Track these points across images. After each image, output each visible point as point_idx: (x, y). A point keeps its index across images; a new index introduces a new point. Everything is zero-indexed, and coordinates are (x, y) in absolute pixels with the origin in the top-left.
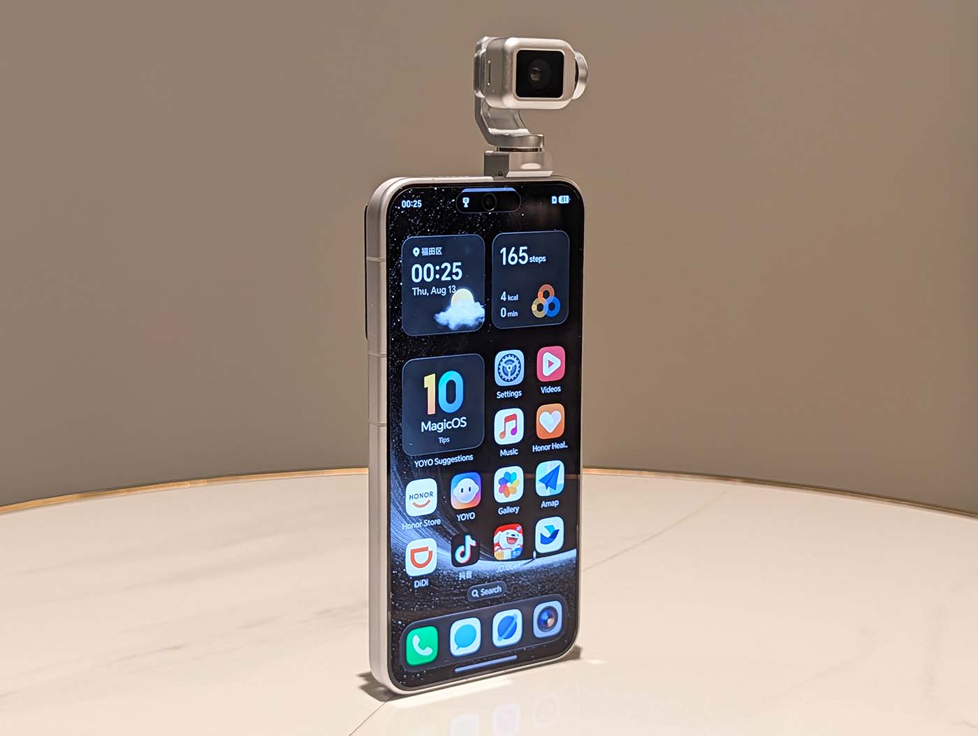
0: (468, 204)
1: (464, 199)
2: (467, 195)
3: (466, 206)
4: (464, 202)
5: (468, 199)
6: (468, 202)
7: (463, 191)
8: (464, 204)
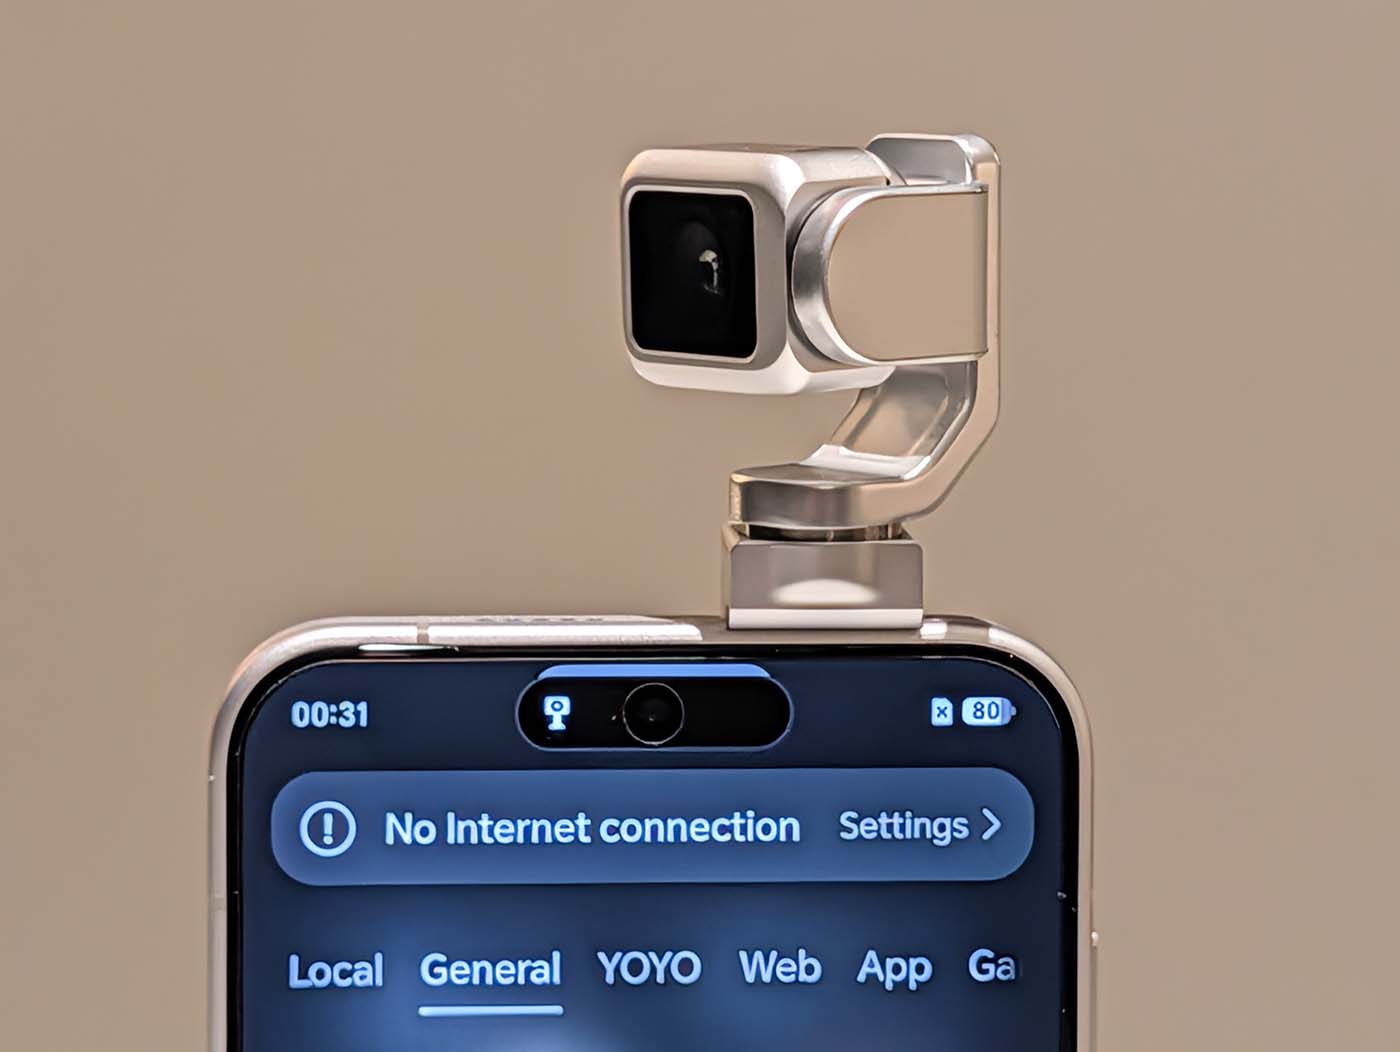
0: (565, 719)
1: (549, 701)
2: (558, 686)
3: (557, 725)
4: (548, 711)
5: (566, 701)
6: (566, 711)
7: (544, 675)
8: (550, 719)
